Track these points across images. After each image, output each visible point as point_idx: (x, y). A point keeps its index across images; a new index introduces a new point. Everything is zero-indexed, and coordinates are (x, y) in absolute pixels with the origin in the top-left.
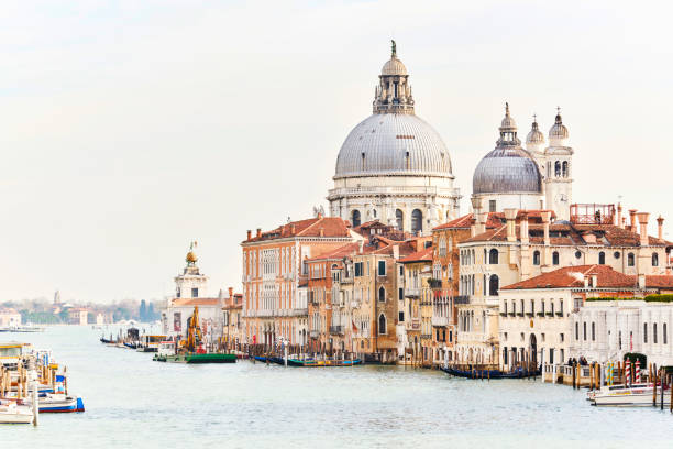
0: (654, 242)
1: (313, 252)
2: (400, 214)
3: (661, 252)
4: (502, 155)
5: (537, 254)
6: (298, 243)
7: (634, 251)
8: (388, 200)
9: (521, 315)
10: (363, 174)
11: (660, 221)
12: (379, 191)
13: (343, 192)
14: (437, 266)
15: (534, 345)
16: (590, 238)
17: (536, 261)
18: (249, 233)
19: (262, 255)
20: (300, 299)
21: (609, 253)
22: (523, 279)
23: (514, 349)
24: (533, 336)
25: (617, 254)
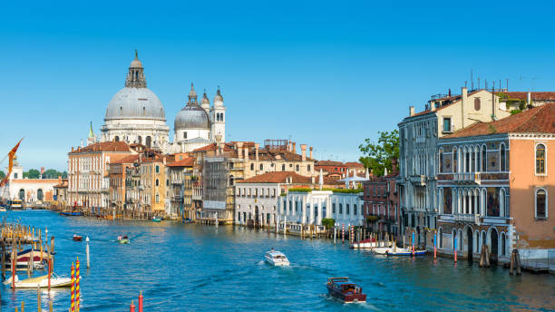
0: (308, 159)
1: (111, 159)
2: (140, 138)
3: (312, 164)
4: (190, 109)
6: (103, 154)
7: (299, 164)
8: (134, 131)
9: (249, 196)
10: (121, 118)
12: (129, 127)
13: (110, 127)
14: (195, 170)
15: (257, 211)
16: (278, 157)
17: (252, 168)
18: (73, 148)
19: (82, 160)
20: (105, 184)
21: (287, 164)
22: (246, 177)
23: (245, 213)
24: (257, 207)
25: (291, 166)
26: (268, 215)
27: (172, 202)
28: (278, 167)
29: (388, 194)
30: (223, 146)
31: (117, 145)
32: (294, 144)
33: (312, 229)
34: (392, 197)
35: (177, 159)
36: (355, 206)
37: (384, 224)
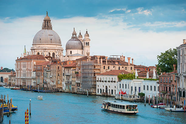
0: (131, 65)
1: (36, 63)
2: (49, 53)
3: (133, 67)
4: (73, 40)
5: (104, 67)
6: (33, 61)
7: (127, 66)
8: (47, 50)
9: (103, 81)
10: (40, 44)
11: (132, 59)
12: (44, 48)
13: (35, 48)
14: (77, 69)
15: (107, 89)
16: (117, 63)
17: (104, 69)
18: (18, 58)
19: (22, 63)
20: (34, 75)
21: (121, 67)
22: (102, 73)
23: (101, 89)
24: (106, 87)
25: (123, 67)
26: (112, 90)
27: (66, 84)
28: (117, 68)
29: (172, 81)
30: (90, 58)
31: (39, 57)
32: (124, 57)
33: (134, 97)
34: (173, 83)
35: (68, 63)
36: (155, 87)
37: (169, 95)
